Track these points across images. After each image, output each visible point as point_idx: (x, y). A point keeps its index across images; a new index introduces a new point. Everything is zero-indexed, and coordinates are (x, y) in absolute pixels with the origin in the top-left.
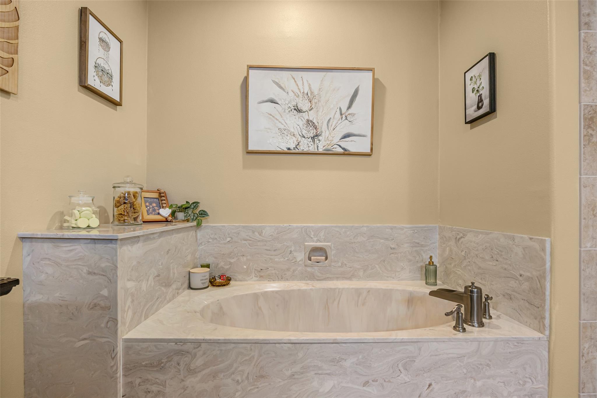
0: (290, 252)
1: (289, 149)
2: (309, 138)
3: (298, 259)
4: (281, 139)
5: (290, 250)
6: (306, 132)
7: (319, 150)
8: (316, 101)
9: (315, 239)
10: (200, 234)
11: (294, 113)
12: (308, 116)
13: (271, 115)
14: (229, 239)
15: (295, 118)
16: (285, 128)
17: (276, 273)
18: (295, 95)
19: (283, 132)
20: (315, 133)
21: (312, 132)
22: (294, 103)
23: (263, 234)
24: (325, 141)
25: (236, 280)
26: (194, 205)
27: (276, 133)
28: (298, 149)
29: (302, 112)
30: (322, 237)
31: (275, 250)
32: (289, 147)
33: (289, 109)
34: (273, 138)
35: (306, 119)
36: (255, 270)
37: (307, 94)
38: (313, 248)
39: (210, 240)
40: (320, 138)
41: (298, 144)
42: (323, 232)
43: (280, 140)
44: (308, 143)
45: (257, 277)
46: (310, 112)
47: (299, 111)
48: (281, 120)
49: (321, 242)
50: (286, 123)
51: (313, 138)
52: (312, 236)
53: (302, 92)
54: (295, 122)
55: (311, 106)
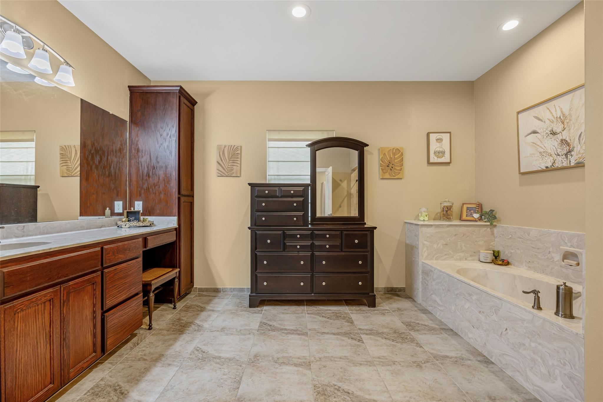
0: (549, 252)
1: (547, 167)
2: (562, 156)
3: (555, 260)
4: (541, 160)
5: (549, 250)
6: (560, 150)
7: (571, 165)
8: (567, 121)
9: (569, 244)
10: (495, 230)
11: (551, 137)
12: (562, 136)
13: (534, 143)
14: (510, 236)
15: (552, 141)
16: (544, 151)
17: (539, 267)
18: (551, 122)
19: (543, 154)
20: (568, 150)
21: (565, 149)
22: (550, 129)
23: (531, 234)
24: (577, 155)
25: (514, 266)
26: (491, 212)
27: (538, 156)
28: (554, 167)
29: (556, 134)
30: (575, 244)
31: (538, 249)
32: (547, 165)
33: (547, 135)
34: (536, 160)
35: (560, 139)
36: (525, 261)
37: (560, 117)
38: (567, 252)
39: (501, 236)
40: (572, 153)
41: (554, 162)
42: (576, 239)
43: (541, 162)
44: (562, 160)
45: (526, 266)
46: (563, 133)
47: (554, 133)
48: (541, 145)
49: (574, 248)
50: (545, 147)
51: (566, 155)
52: (566, 241)
53: (555, 117)
54: (551, 144)
55: (564, 127)
